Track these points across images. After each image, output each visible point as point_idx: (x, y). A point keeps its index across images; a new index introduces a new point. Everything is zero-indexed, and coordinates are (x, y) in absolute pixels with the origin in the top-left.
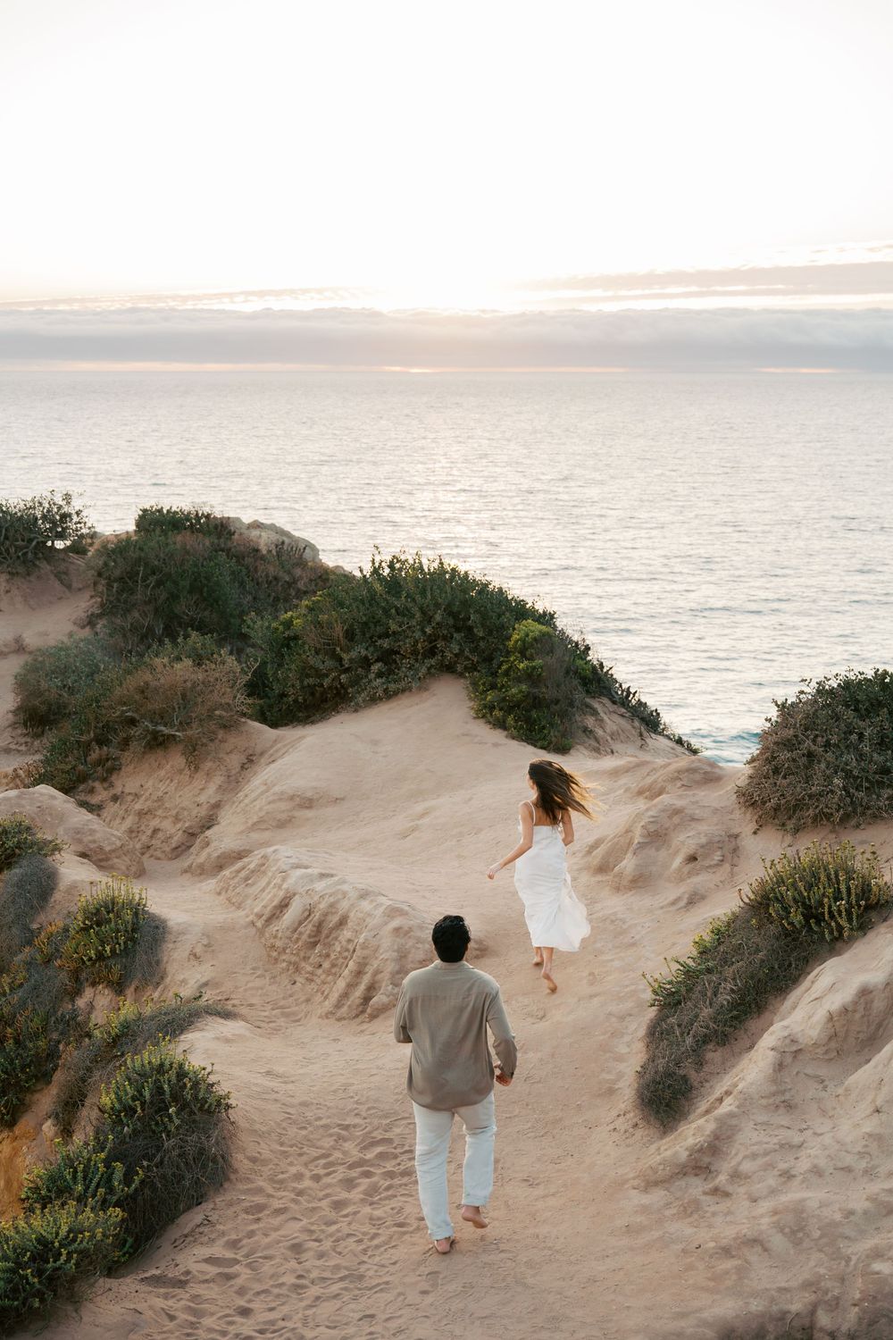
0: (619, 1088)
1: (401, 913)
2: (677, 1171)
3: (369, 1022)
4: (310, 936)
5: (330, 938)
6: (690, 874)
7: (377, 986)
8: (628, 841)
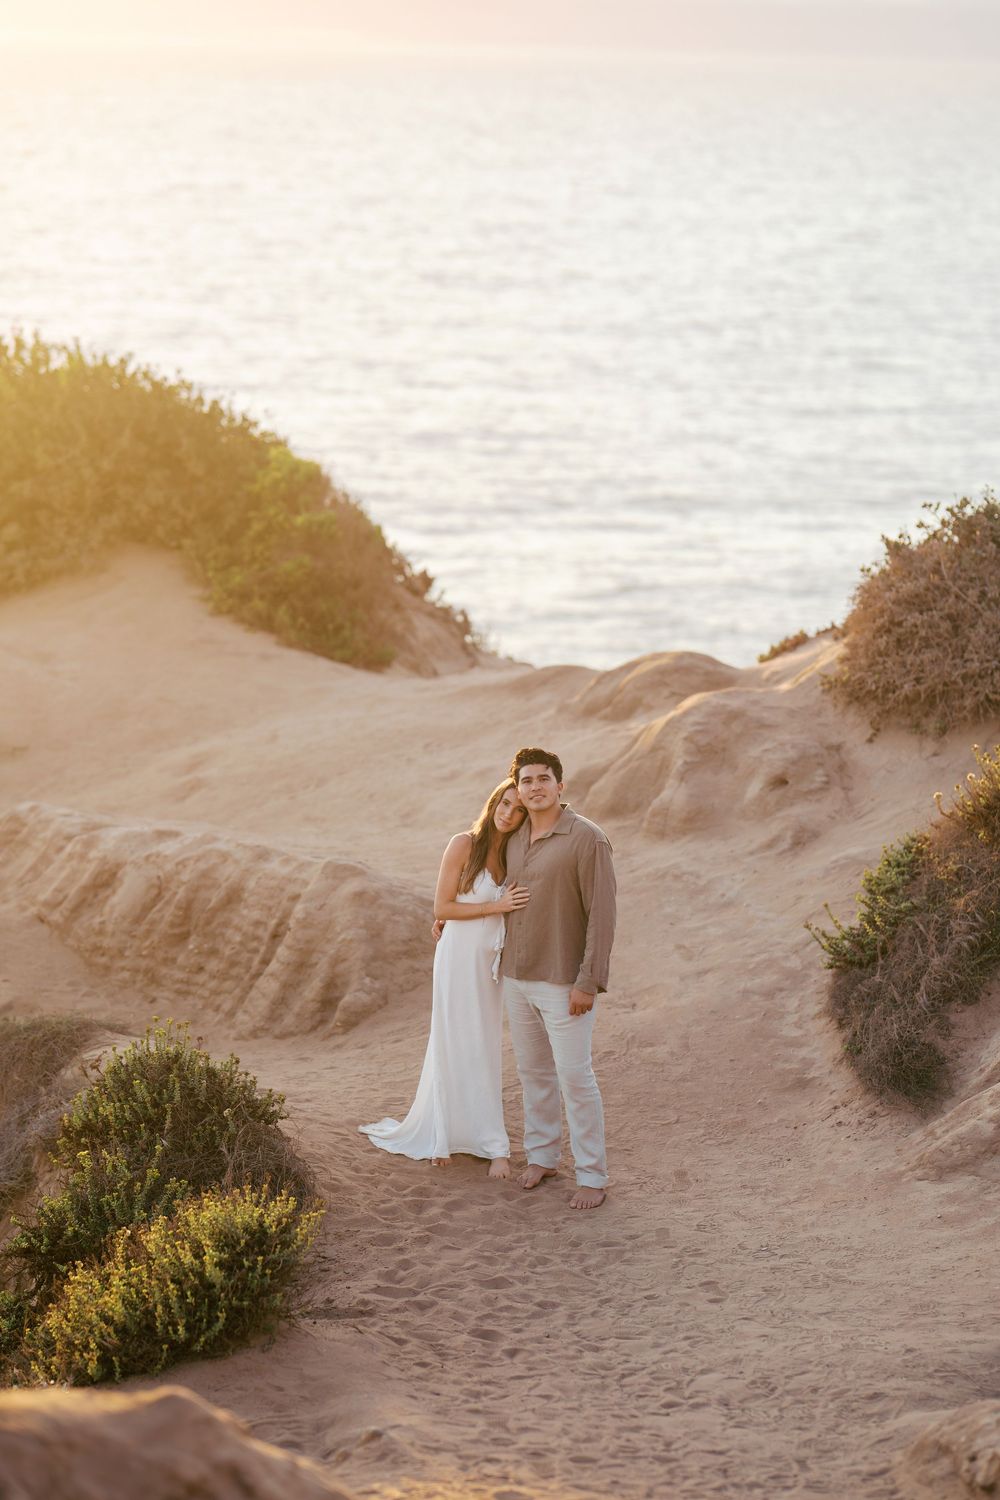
0: (814, 1078)
1: (354, 872)
2: (983, 1150)
3: (344, 1033)
4: (172, 925)
5: (214, 925)
6: (780, 805)
7: (339, 981)
8: (658, 764)
